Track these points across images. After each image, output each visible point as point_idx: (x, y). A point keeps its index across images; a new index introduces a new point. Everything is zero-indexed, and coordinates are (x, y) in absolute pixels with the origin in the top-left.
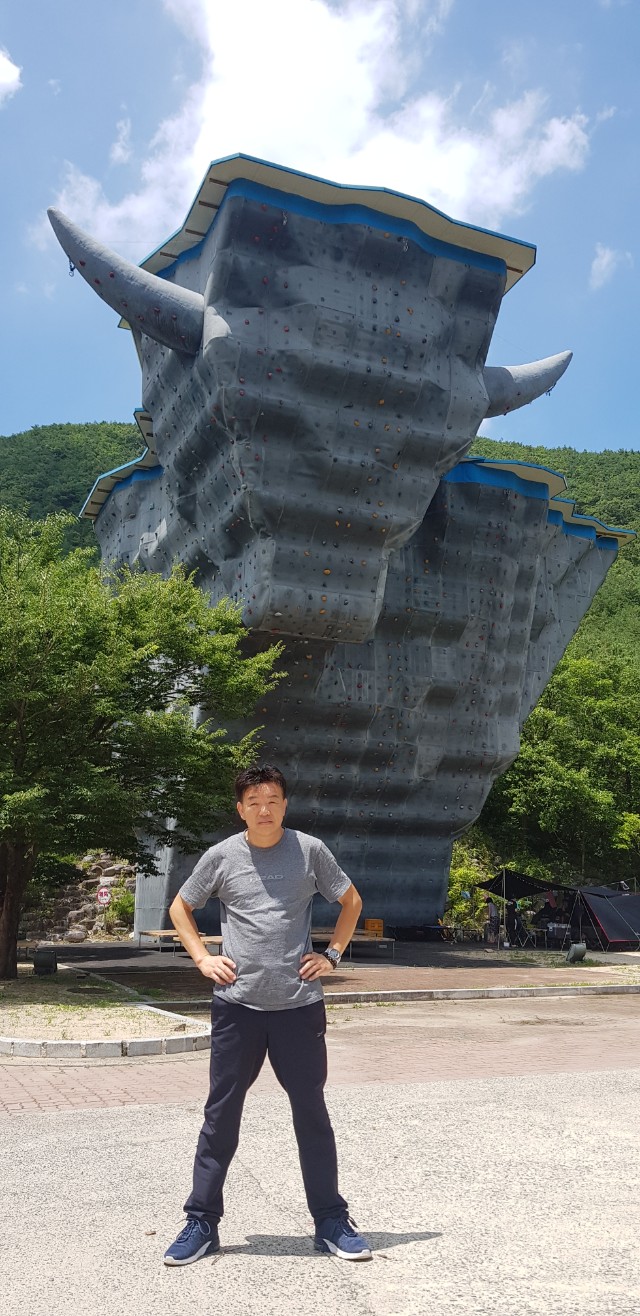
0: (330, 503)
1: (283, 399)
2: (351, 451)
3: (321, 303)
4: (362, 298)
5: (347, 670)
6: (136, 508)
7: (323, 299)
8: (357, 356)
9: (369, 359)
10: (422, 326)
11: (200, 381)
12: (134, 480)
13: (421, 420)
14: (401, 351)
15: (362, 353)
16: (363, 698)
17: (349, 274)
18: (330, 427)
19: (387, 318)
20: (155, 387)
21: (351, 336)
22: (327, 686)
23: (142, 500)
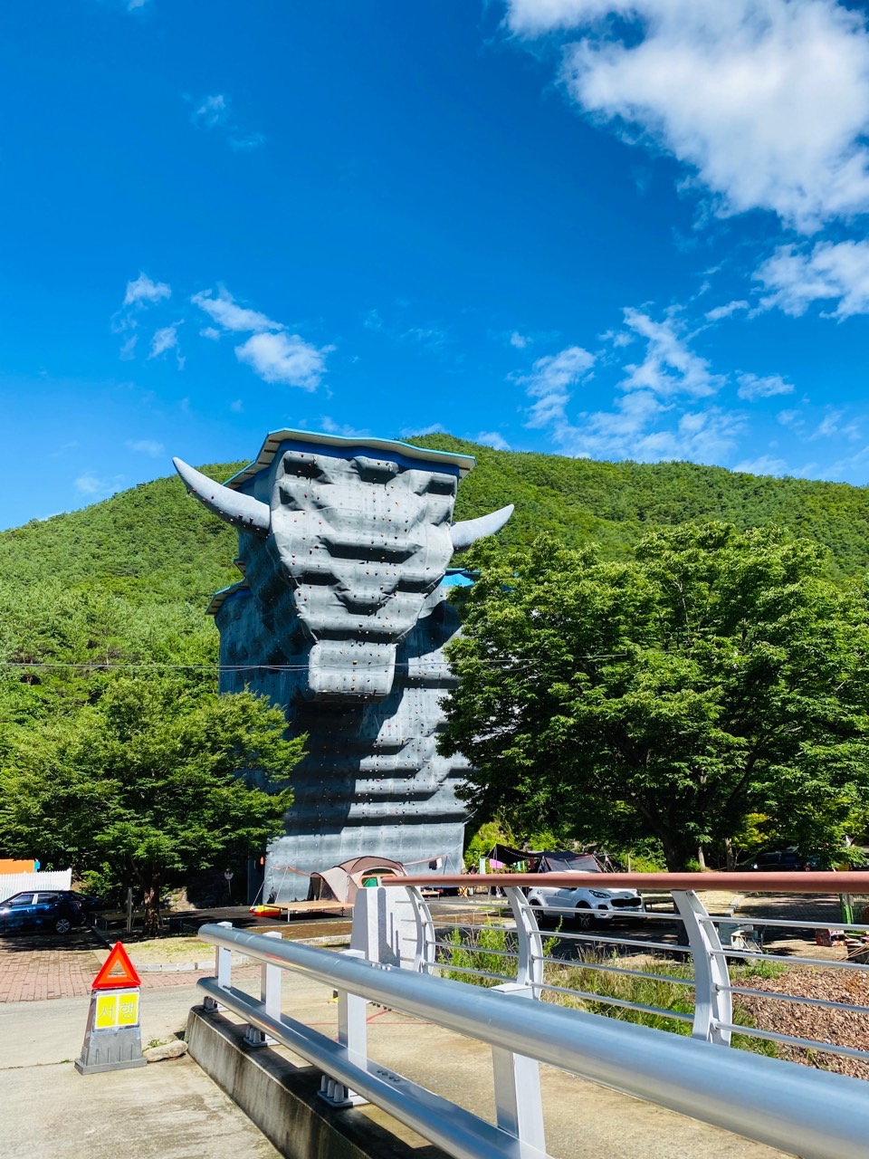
0: (355, 621)
1: (319, 563)
2: (365, 589)
3: (340, 507)
4: (366, 500)
5: (380, 715)
6: (240, 613)
7: (341, 504)
8: (365, 534)
9: (373, 535)
10: (406, 512)
11: (270, 554)
12: (239, 595)
13: (409, 566)
14: (393, 528)
15: (368, 532)
16: (392, 734)
17: (357, 486)
18: (351, 577)
19: (383, 510)
20: (245, 548)
21: (360, 524)
22: (367, 727)
23: (244, 608)
